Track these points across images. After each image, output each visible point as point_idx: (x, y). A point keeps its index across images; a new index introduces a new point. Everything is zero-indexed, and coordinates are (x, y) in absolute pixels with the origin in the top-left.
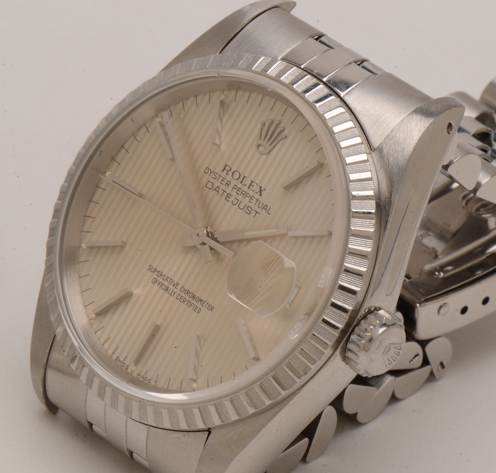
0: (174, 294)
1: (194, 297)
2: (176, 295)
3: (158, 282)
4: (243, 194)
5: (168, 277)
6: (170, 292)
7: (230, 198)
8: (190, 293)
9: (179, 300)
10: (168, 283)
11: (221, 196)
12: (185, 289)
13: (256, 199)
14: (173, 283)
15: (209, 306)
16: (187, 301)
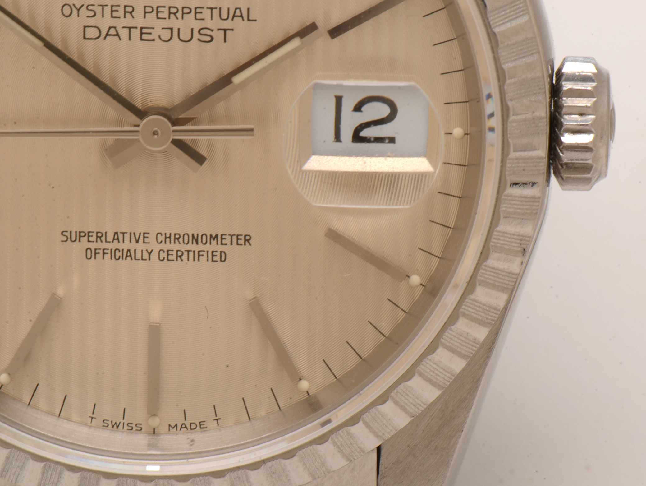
0: (150, 254)
1: (195, 239)
2: (154, 255)
3: (101, 252)
4: (175, 14)
5: (116, 233)
6: (139, 256)
7: (150, 34)
8: (182, 236)
9: (168, 260)
10: (123, 242)
11: (130, 39)
12: (168, 235)
13: (208, 8)
14: (134, 238)
15: (238, 239)
16: (186, 254)
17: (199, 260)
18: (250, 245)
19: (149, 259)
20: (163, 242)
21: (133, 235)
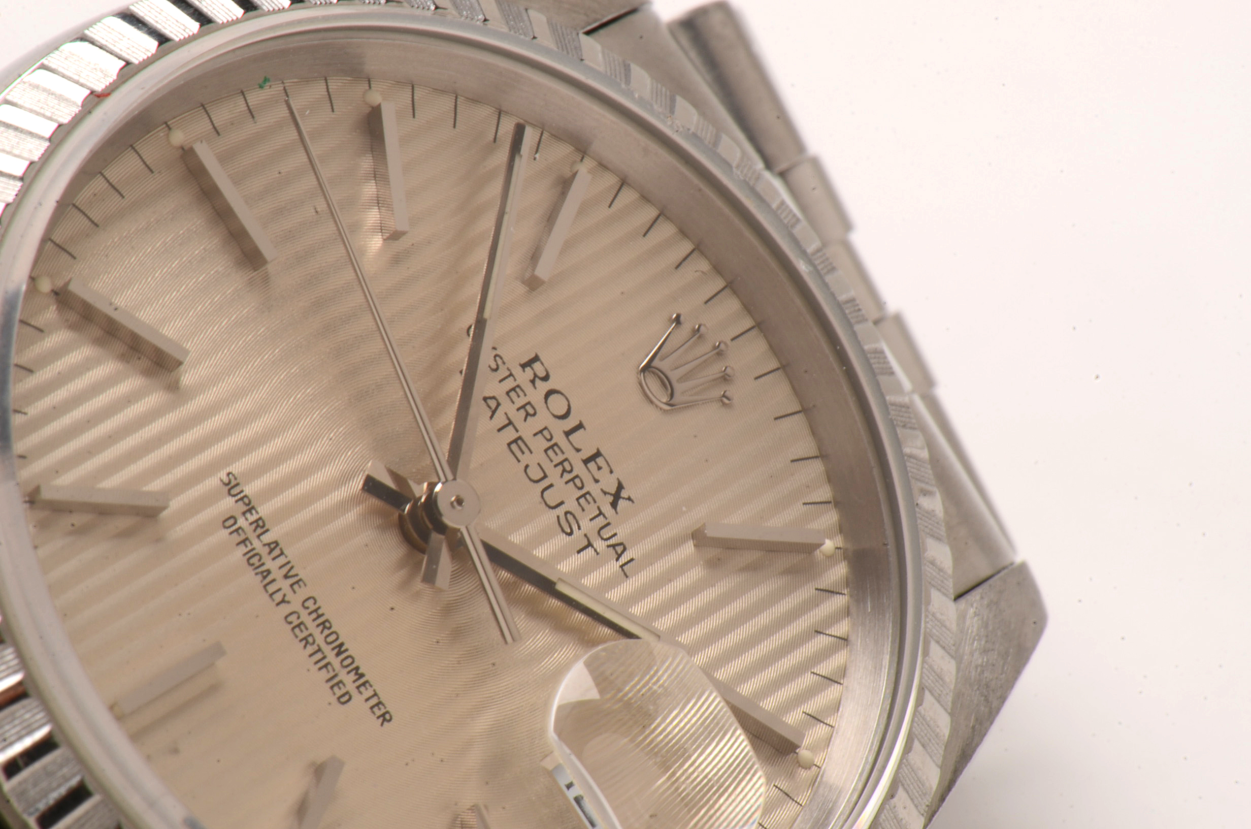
0: (283, 601)
1: (340, 650)
2: (285, 609)
3: (243, 537)
4: (564, 470)
5: (277, 543)
6: (271, 588)
7: (523, 453)
8: (331, 631)
9: (293, 629)
10: (274, 559)
11: (499, 430)
12: (320, 612)
13: (599, 508)
14: (287, 570)
15: (377, 705)
16: (315, 647)
17: (320, 669)
18: (382, 724)
19: (278, 604)
21: (288, 567)
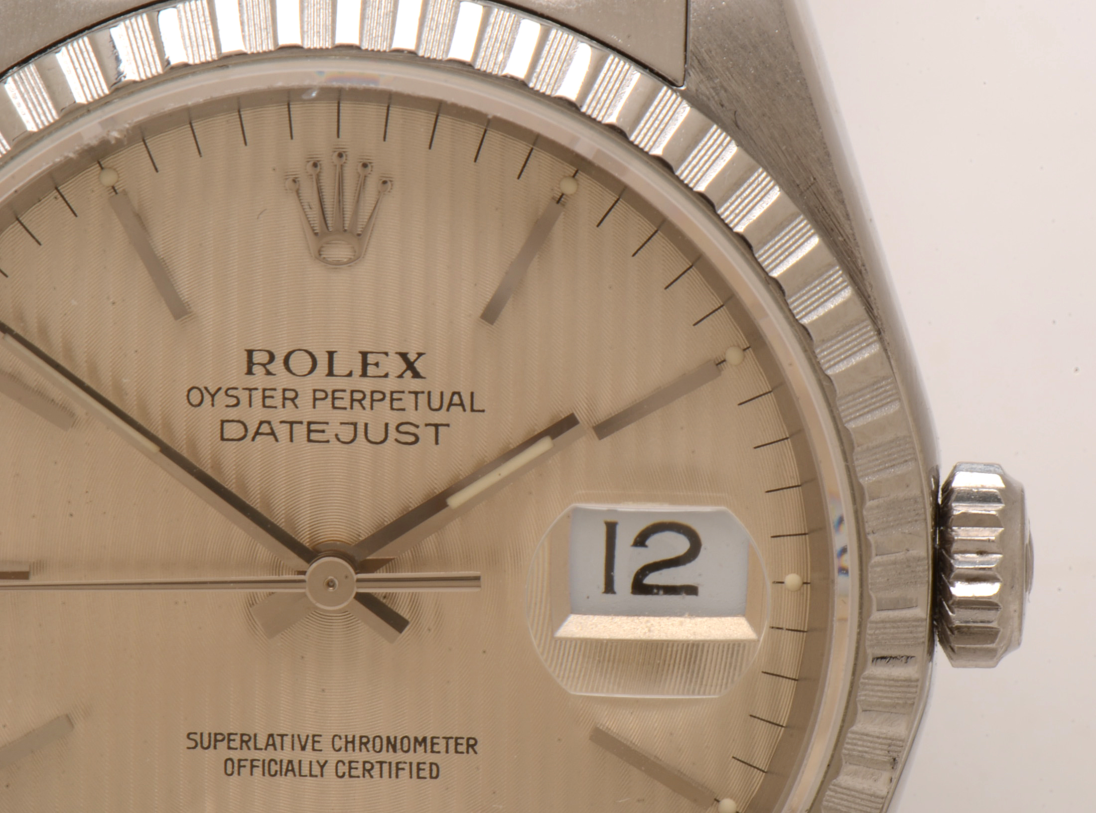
0: (322, 767)
1: (392, 744)
2: (330, 770)
3: (248, 764)
4: (360, 401)
5: (271, 736)
6: (305, 770)
7: (323, 431)
8: (371, 740)
9: (351, 776)
10: (282, 749)
11: (291, 441)
12: (350, 739)
13: (410, 392)
14: (298, 743)
15: (457, 744)
16: (377, 766)
17: (397, 776)
18: (476, 753)
19: (322, 775)
20: (343, 749)
21: (296, 739)
